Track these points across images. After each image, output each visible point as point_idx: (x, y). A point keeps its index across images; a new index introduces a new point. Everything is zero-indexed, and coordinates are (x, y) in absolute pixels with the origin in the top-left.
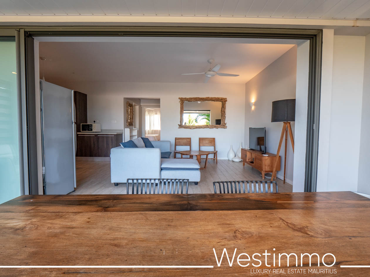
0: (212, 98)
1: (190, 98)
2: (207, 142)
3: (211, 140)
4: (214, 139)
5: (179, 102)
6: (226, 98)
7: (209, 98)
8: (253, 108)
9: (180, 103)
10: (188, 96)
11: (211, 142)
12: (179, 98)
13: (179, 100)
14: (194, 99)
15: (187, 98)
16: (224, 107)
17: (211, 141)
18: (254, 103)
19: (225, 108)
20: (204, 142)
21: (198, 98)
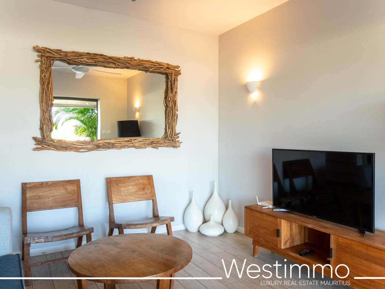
0: (143, 61)
1: (73, 52)
2: (132, 188)
3: (141, 181)
4: (149, 178)
5: (37, 61)
6: (178, 67)
7: (132, 59)
8: (255, 96)
9: (41, 66)
10: (68, 46)
11: (144, 189)
12: (37, 49)
13: (35, 56)
14: (87, 59)
15: (63, 50)
16: (175, 90)
17: (143, 184)
18: (258, 84)
19: (176, 92)
20: (123, 189)
21: (102, 55)
